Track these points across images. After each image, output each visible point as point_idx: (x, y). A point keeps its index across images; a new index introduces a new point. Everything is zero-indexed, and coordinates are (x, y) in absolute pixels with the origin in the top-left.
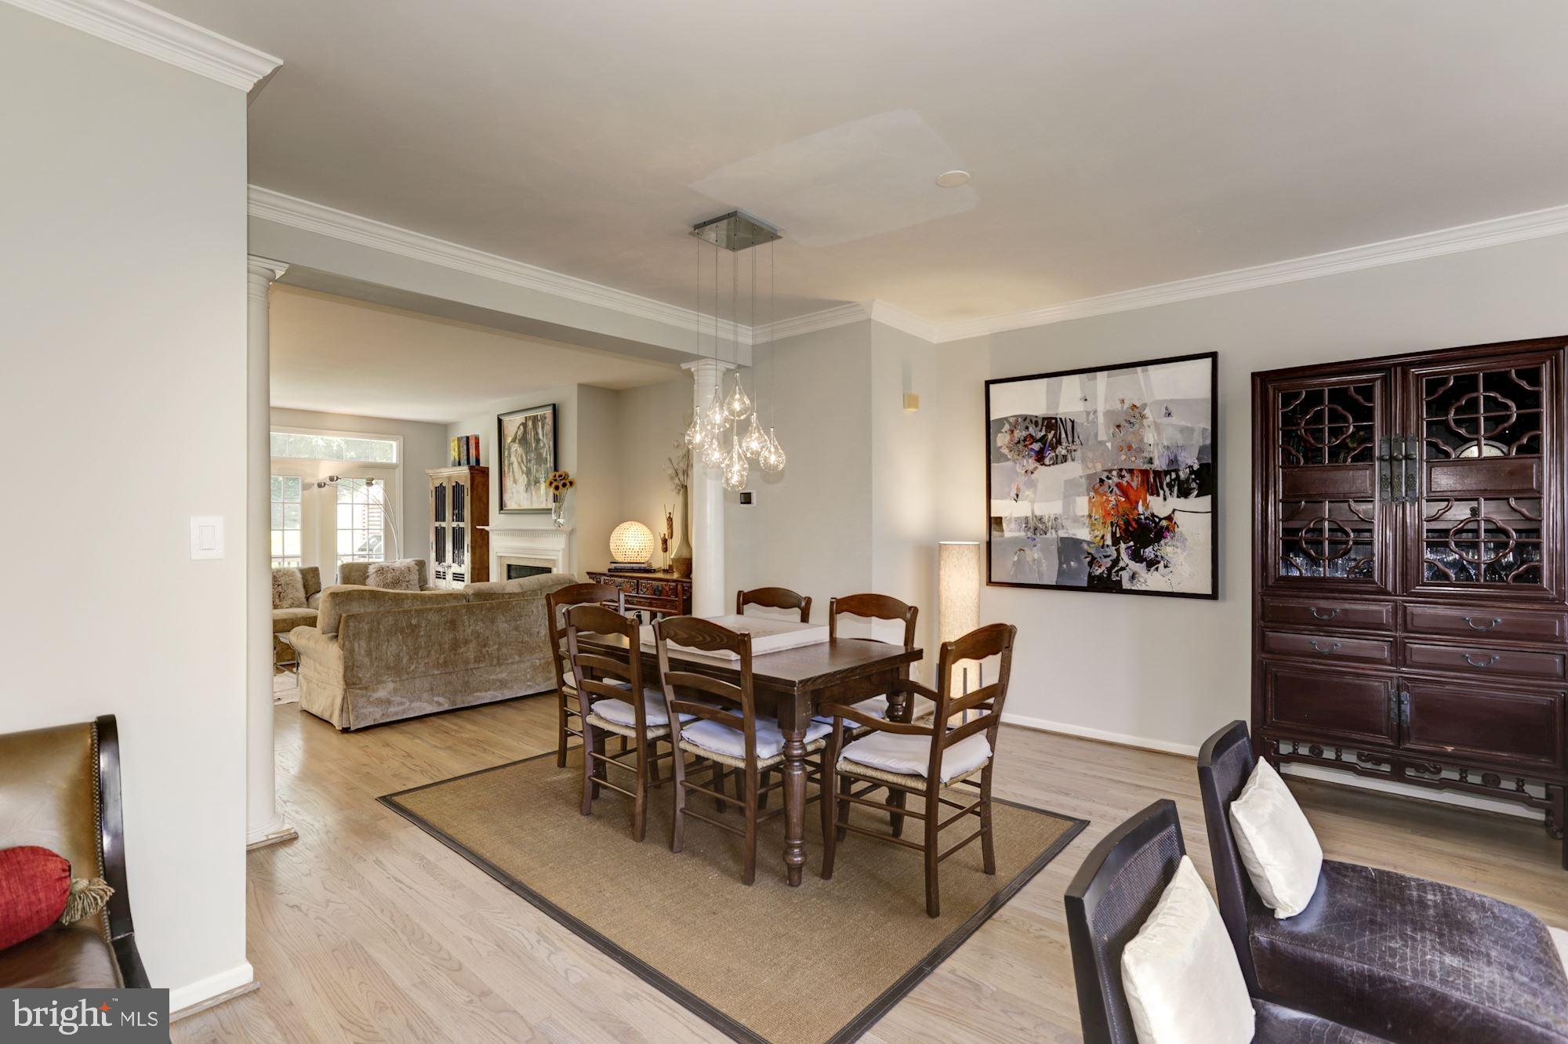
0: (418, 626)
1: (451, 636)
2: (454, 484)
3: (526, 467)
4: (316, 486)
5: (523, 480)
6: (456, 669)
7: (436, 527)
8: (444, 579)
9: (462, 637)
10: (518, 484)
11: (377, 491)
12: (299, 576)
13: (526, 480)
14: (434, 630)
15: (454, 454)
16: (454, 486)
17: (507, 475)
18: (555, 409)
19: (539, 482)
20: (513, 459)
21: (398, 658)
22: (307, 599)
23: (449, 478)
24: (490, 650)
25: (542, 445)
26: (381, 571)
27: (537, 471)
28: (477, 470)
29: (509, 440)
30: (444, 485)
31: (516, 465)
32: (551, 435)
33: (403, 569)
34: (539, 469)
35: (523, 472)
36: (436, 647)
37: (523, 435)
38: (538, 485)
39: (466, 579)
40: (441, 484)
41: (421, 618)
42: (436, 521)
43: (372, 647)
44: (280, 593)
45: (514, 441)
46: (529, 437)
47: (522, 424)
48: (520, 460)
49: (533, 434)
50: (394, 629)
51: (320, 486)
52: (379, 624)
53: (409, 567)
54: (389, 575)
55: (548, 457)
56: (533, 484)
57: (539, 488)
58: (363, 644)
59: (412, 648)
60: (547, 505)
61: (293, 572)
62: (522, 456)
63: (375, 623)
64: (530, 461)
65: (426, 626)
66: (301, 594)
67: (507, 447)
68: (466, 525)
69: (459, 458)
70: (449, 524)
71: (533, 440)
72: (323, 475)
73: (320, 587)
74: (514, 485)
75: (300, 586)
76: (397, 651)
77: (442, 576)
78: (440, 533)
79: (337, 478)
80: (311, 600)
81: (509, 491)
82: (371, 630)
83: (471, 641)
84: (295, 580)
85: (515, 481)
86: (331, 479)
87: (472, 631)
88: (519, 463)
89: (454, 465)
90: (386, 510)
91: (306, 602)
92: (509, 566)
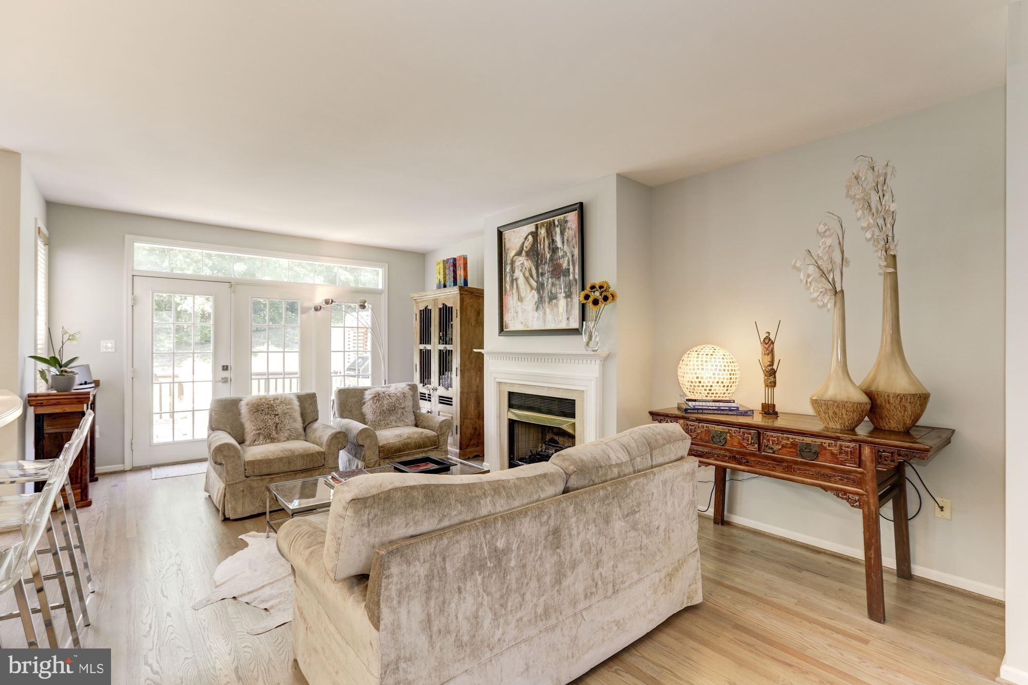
0: (507, 551)
1: (555, 558)
2: (441, 306)
3: (537, 282)
4: (313, 310)
5: (531, 297)
6: (560, 618)
7: (421, 350)
8: (430, 401)
9: (568, 557)
10: (525, 302)
11: (366, 316)
12: (296, 403)
13: (536, 296)
14: (530, 553)
15: (439, 277)
16: (440, 309)
17: (509, 293)
18: (580, 208)
19: (556, 298)
20: (518, 274)
21: (475, 622)
22: (305, 429)
23: (435, 301)
24: (603, 572)
25: (560, 253)
26: (377, 397)
27: (553, 285)
28: (466, 291)
29: (512, 253)
30: (429, 308)
31: (521, 281)
32: (576, 241)
33: (398, 395)
34: (557, 282)
35: (532, 288)
36: (534, 584)
37: (533, 245)
38: (554, 301)
39: (454, 403)
40: (426, 308)
41: (511, 533)
42: (421, 343)
43: (432, 611)
44: (277, 424)
45: (519, 253)
46: (540, 247)
47: (532, 233)
48: (527, 274)
49: (547, 243)
50: (469, 564)
51: (316, 309)
52: (444, 559)
53: (404, 393)
54: (385, 402)
55: (571, 267)
56: (547, 300)
57: (556, 305)
58: (416, 607)
59: (498, 595)
60: (568, 324)
61: (291, 400)
62: (530, 270)
63: (439, 559)
64: (543, 274)
65: (518, 548)
66: (299, 425)
67: (509, 262)
68: (455, 348)
69: (445, 281)
70: (435, 347)
71: (547, 250)
72: (319, 300)
73: (317, 415)
74: (519, 303)
75: (297, 415)
76: (474, 608)
77: (427, 398)
78: (425, 357)
79: (332, 301)
80: (308, 430)
81: (512, 311)
82: (430, 577)
83: (581, 561)
84: (291, 409)
85: (520, 299)
86: (327, 302)
87: (582, 542)
88: (527, 279)
89: (439, 287)
90: (373, 333)
91: (303, 433)
92: (511, 394)
